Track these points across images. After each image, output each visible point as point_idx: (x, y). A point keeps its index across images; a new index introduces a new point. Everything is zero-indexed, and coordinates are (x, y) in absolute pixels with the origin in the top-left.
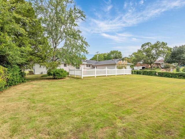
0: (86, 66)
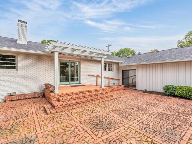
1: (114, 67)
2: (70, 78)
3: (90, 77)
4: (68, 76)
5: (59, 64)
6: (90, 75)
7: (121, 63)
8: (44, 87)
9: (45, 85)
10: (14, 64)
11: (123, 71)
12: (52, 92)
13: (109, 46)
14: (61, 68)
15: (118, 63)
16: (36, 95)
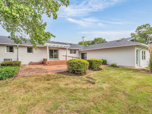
0: (68, 52)
1: (77, 52)
2: (54, 57)
3: (64, 56)
4: (53, 56)
5: (49, 50)
6: (63, 56)
7: (80, 50)
8: (43, 60)
9: (43, 59)
10: (32, 51)
11: (82, 53)
12: (46, 61)
13: (83, 37)
14: (50, 52)
15: (79, 50)
16: (40, 63)
